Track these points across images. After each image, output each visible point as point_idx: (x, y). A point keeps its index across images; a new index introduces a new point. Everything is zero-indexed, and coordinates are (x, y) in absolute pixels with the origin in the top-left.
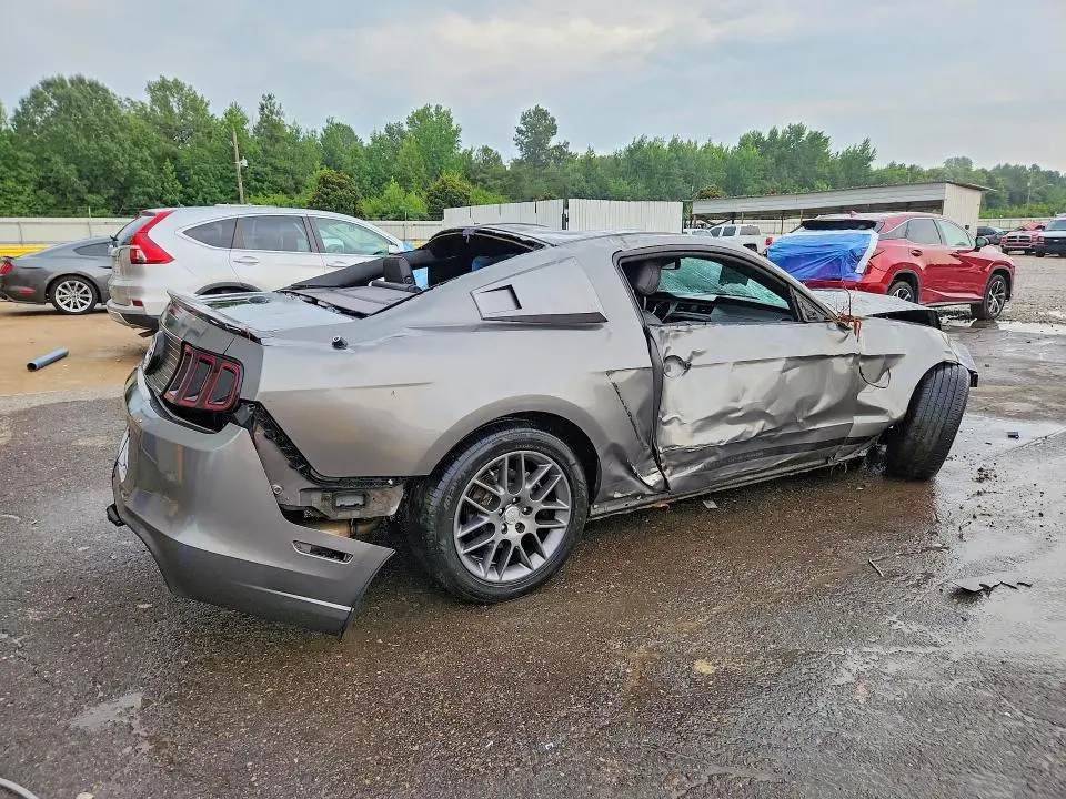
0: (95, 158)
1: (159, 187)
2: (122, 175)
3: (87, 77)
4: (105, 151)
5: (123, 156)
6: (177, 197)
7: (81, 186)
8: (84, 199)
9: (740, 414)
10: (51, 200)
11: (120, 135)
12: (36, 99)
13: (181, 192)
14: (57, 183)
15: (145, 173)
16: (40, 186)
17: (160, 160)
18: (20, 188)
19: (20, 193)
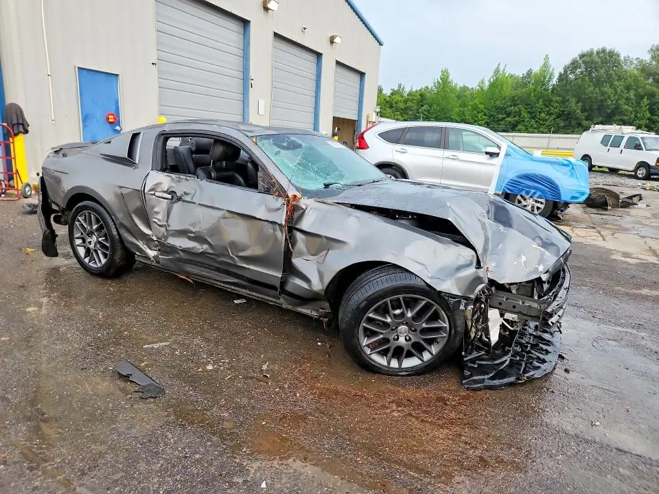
0: (596, 98)
1: (633, 116)
2: (610, 109)
3: (608, 48)
4: (603, 93)
5: (614, 96)
6: (644, 122)
7: (581, 115)
8: (581, 124)
9: (193, 235)
10: (562, 124)
11: (616, 83)
12: (574, 65)
13: (648, 119)
14: (569, 114)
15: (626, 107)
16: (559, 116)
17: (640, 97)
18: (547, 117)
19: (546, 120)
